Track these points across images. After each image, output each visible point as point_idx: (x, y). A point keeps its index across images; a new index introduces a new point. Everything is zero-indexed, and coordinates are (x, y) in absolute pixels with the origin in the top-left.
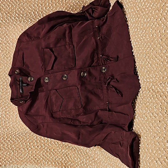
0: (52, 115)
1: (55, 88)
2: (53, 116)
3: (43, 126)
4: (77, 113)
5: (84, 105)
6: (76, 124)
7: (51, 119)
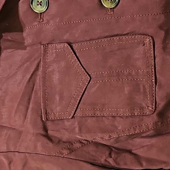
0: (45, 129)
1: (66, 37)
2: (50, 132)
3: (10, 163)
4: (135, 130)
5: (161, 105)
6: (125, 164)
7: (39, 144)
